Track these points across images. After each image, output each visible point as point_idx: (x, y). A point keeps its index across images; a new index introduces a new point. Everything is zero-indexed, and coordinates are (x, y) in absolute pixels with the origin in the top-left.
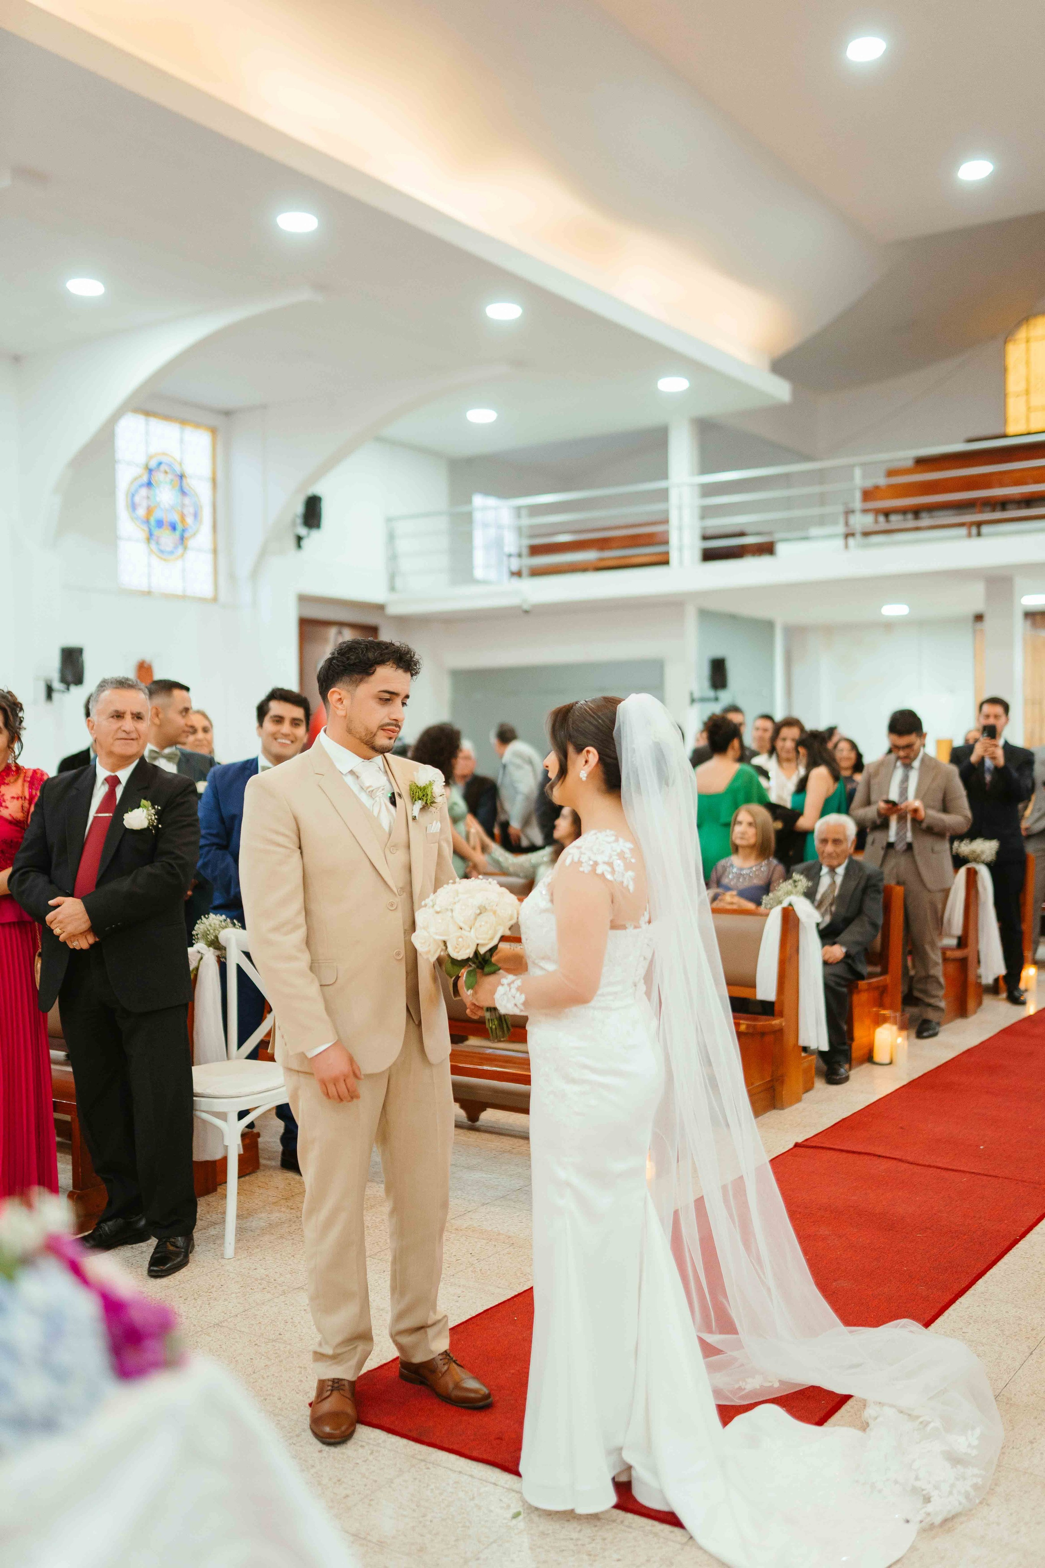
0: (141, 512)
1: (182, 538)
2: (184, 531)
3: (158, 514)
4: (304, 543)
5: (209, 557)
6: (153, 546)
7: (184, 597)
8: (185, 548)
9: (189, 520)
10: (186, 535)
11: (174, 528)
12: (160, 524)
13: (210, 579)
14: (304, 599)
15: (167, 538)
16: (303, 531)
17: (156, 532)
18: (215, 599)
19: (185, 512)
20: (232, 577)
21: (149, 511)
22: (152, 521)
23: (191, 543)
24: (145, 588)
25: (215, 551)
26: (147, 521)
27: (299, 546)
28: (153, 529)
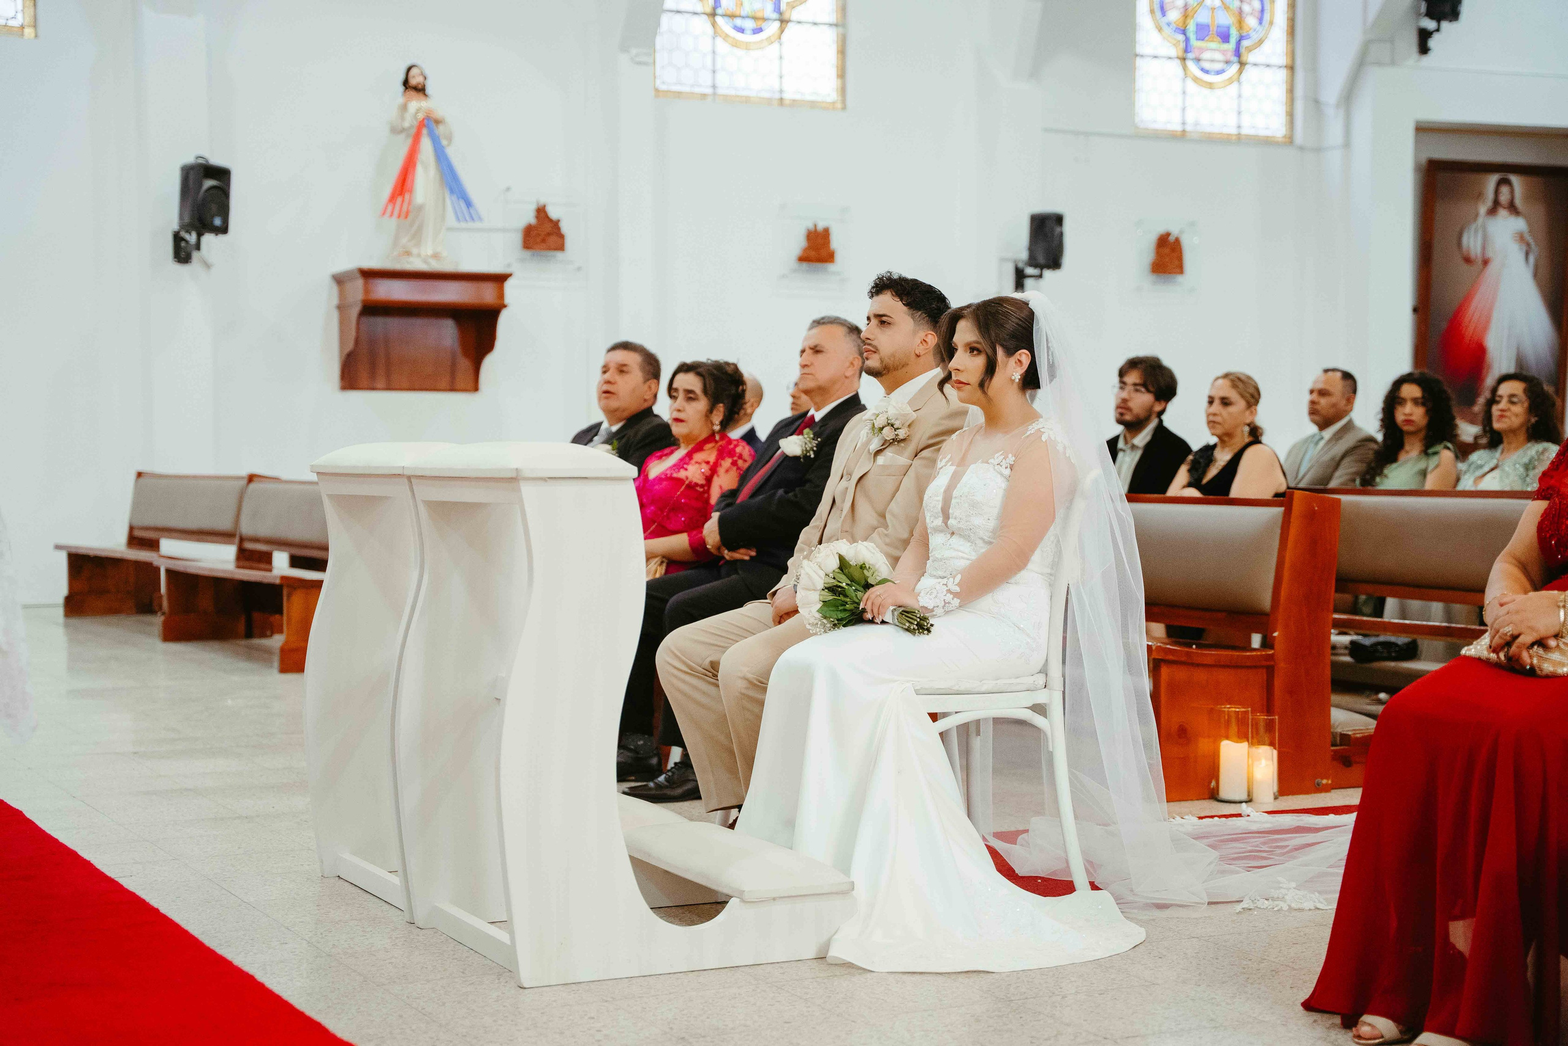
0: (1174, 15)
1: (1238, 53)
2: (1241, 38)
3: (1203, 17)
4: (1432, 43)
5: (1282, 75)
6: (1190, 64)
7: (1239, 140)
8: (1242, 64)
9: (1251, 22)
10: (1245, 43)
11: (1225, 38)
12: (1203, 31)
13: (1281, 110)
14: (1424, 130)
15: (1214, 52)
16: (1430, 24)
17: (1194, 42)
18: (1290, 140)
19: (1246, 8)
20: (1317, 102)
21: (1187, 13)
22: (1191, 28)
23: (1251, 58)
24: (1178, 128)
25: (1291, 68)
26: (1184, 32)
27: (1424, 49)
28: (1192, 36)
